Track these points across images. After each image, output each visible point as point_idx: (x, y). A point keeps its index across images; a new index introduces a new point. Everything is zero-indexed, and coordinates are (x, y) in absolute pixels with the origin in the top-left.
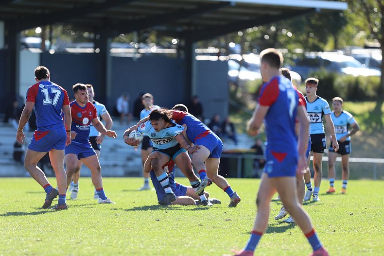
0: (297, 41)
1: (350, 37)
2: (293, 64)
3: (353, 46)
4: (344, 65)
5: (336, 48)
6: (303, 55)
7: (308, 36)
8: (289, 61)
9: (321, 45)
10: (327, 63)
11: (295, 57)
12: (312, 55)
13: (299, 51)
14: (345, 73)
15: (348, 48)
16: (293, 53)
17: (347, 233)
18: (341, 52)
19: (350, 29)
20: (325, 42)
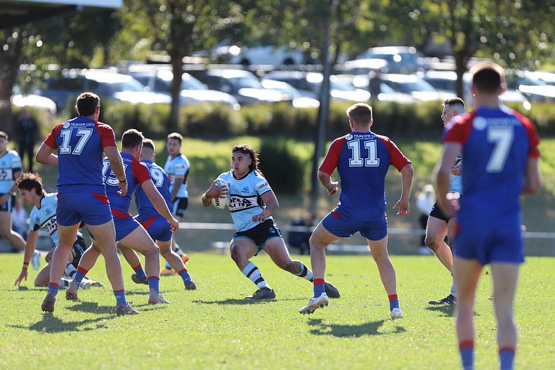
0: (50, 54)
1: (127, 48)
2: (45, 86)
3: (131, 60)
4: (119, 88)
5: (106, 63)
6: (59, 73)
7: (66, 46)
8: (38, 82)
9: (85, 59)
10: (94, 85)
11: (47, 76)
12: (73, 73)
13: (53, 67)
14: (119, 100)
15: (123, 63)
16: (45, 71)
17: (124, 330)
18: (114, 69)
19: (125, 35)
20: (90, 54)
